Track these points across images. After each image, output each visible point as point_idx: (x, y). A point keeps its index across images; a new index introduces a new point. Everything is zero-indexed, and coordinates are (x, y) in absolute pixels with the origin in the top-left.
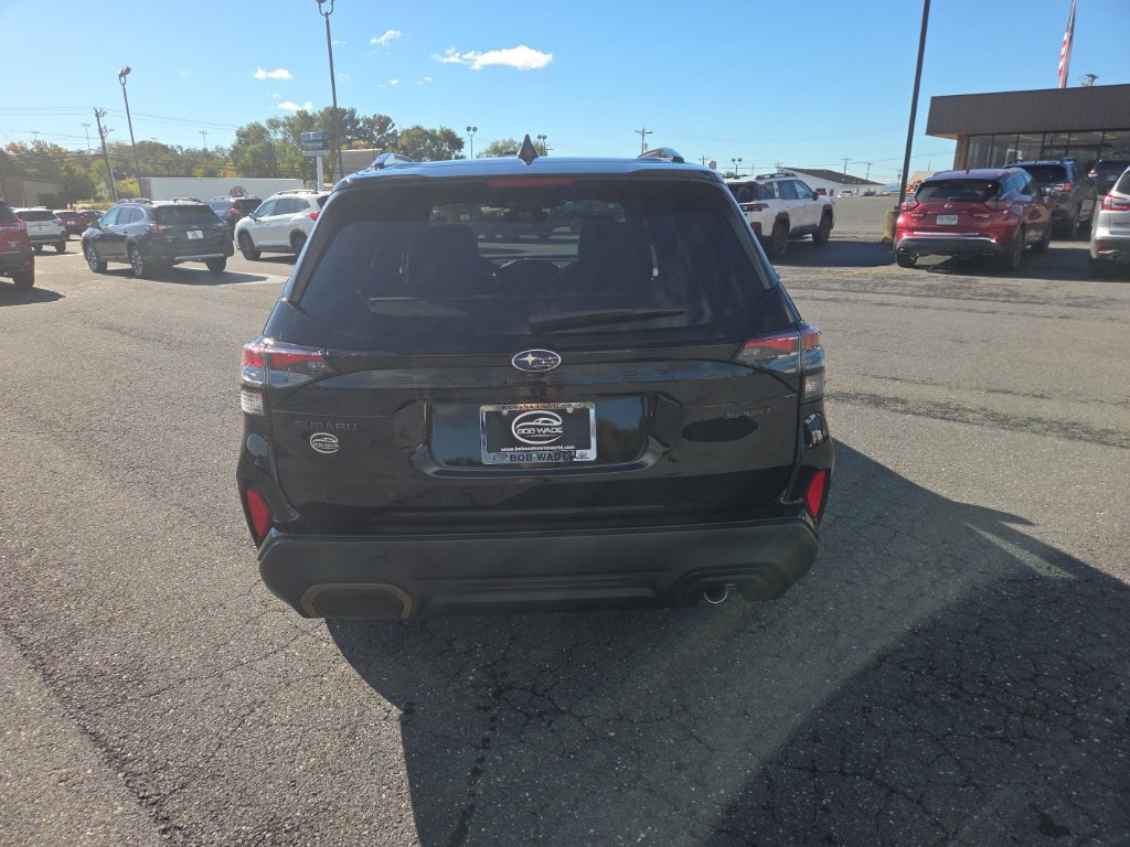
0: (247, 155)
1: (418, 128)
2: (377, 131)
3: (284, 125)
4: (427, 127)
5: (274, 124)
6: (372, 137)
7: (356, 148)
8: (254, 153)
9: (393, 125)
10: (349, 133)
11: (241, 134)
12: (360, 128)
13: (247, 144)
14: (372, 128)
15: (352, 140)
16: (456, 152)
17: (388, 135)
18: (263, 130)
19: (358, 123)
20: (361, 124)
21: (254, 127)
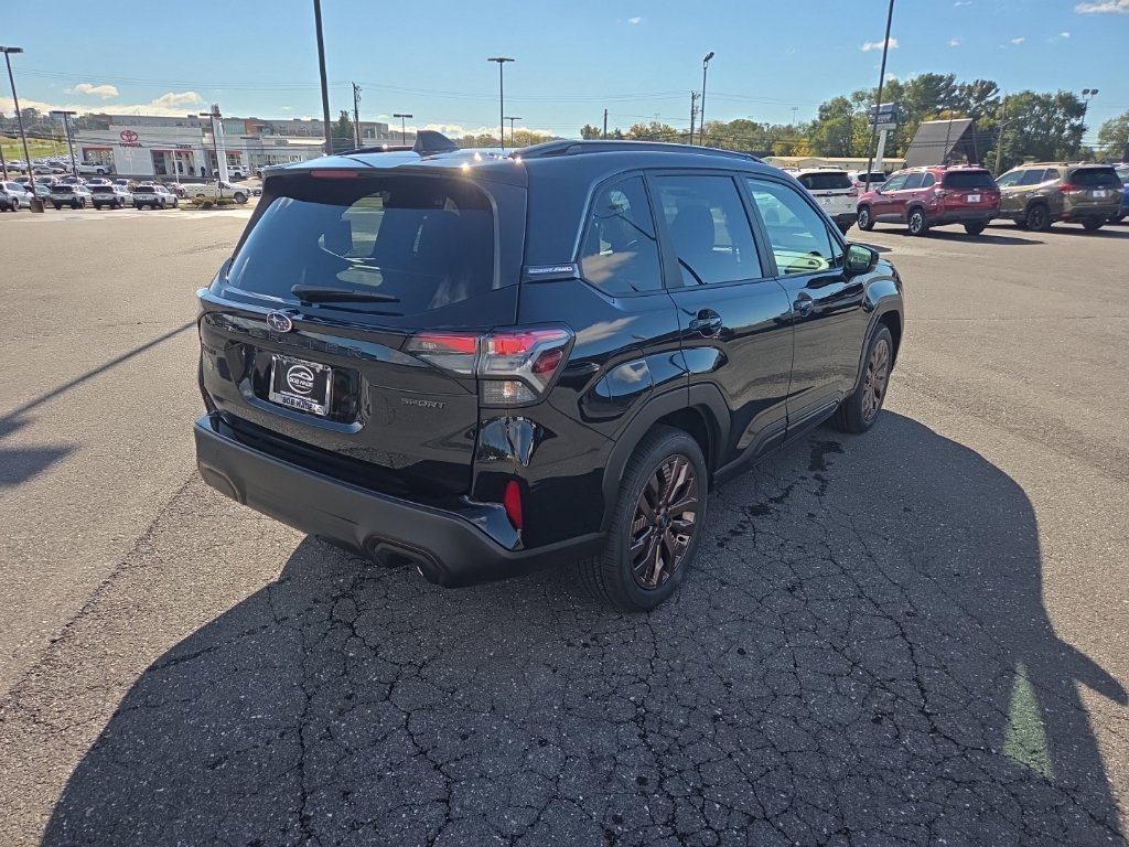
0: (824, 130)
1: (1028, 93)
2: (975, 98)
3: (870, 97)
4: (1039, 92)
5: (859, 97)
6: (967, 106)
7: (944, 118)
8: (831, 128)
9: (997, 91)
10: (941, 102)
11: (823, 110)
12: (956, 96)
13: (827, 118)
14: (970, 95)
15: (942, 110)
16: (1073, 121)
17: (988, 103)
18: (846, 103)
19: (954, 91)
20: (957, 92)
21: (838, 101)
